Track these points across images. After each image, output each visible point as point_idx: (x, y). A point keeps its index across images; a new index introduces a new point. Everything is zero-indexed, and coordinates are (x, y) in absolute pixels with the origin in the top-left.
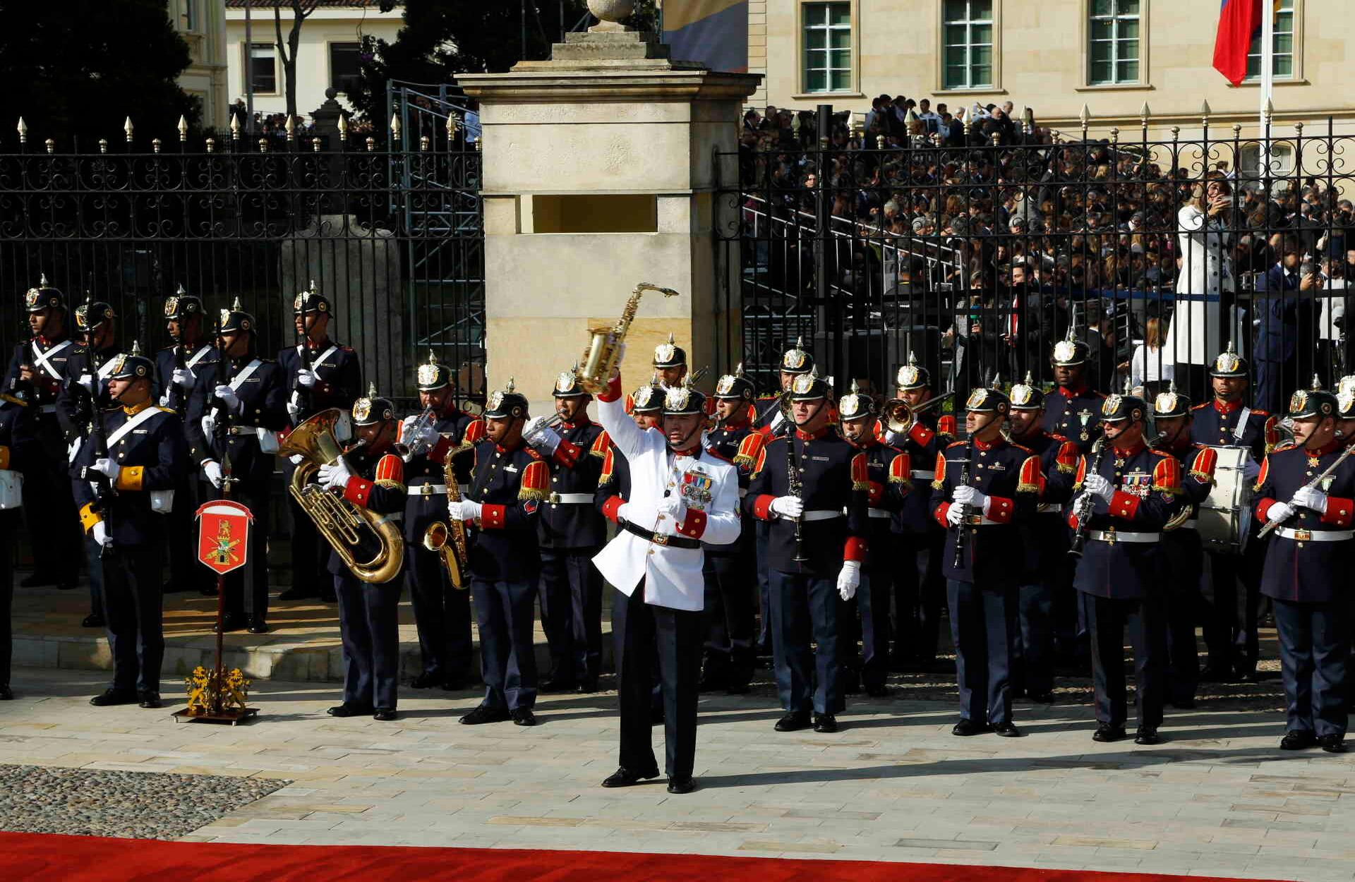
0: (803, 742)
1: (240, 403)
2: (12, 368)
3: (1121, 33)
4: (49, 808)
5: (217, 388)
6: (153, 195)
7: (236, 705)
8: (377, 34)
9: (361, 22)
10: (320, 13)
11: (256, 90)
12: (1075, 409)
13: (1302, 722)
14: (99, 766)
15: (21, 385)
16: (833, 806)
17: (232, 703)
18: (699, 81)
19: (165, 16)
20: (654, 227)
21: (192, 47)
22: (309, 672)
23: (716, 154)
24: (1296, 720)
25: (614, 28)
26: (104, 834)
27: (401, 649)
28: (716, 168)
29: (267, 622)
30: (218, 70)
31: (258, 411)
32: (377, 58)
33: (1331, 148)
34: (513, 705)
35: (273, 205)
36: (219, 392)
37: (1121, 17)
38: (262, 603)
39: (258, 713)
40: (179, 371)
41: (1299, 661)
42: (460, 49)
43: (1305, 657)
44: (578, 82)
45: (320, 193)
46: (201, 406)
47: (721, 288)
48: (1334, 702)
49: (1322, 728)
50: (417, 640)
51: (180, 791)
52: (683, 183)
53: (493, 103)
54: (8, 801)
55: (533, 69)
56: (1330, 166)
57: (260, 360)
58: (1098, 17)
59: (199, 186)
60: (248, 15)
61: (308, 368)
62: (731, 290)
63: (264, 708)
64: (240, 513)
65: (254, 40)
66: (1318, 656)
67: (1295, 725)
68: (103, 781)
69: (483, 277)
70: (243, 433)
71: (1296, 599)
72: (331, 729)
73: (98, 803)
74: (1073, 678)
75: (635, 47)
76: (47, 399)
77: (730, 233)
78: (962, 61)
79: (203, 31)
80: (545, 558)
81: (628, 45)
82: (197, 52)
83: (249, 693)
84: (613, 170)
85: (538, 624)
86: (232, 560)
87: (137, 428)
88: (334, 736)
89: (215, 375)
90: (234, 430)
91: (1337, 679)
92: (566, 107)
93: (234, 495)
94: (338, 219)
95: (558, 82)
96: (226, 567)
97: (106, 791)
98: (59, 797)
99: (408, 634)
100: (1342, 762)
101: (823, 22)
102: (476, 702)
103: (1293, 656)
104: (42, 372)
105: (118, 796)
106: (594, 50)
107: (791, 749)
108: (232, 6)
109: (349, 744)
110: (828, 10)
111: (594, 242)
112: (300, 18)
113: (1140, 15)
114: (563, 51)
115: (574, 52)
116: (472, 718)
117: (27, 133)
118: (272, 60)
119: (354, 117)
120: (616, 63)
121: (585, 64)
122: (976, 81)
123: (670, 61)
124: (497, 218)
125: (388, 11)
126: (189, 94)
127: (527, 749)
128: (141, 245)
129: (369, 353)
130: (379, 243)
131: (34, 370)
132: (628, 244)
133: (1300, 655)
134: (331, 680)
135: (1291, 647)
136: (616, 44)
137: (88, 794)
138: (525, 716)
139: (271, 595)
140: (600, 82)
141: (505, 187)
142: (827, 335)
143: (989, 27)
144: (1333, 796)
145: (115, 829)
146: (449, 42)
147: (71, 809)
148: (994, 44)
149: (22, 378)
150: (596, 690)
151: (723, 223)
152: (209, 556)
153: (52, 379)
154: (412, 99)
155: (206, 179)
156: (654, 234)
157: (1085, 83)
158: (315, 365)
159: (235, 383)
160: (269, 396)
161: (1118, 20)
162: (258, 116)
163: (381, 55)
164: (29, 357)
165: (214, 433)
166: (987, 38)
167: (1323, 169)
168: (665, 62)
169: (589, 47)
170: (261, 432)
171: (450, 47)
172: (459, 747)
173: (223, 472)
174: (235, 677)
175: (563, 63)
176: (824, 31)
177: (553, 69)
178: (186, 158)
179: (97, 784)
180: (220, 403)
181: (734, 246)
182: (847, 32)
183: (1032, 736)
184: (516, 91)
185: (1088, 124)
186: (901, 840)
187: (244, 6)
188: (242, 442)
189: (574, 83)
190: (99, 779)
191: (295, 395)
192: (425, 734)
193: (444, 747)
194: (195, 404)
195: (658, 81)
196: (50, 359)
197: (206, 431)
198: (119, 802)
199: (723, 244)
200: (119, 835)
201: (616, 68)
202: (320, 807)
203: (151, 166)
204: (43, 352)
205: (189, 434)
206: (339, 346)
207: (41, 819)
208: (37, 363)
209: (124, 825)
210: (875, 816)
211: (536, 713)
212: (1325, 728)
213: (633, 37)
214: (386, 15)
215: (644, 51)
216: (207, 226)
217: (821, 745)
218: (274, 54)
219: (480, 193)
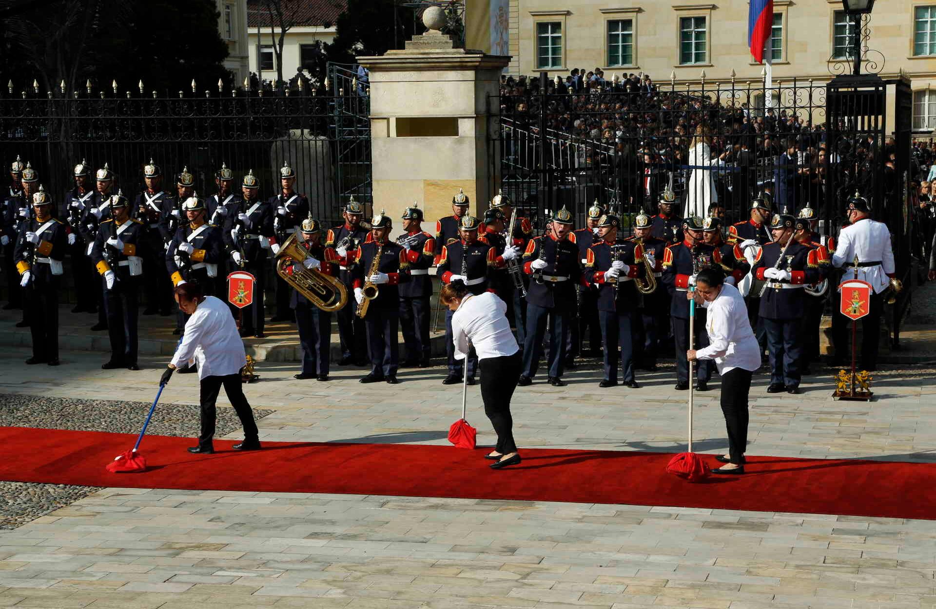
0: (530, 391)
1: (251, 223)
2: (135, 206)
3: (697, 38)
4: (156, 423)
5: (239, 215)
6: (206, 119)
7: (248, 373)
8: (323, 40)
9: (314, 34)
10: (293, 30)
11: (263, 68)
12: (670, 226)
13: (778, 379)
14: (181, 402)
15: (140, 215)
16: (545, 422)
17: (246, 372)
18: (479, 59)
19: (217, 31)
20: (456, 134)
21: (230, 47)
22: (285, 357)
23: (488, 97)
24: (775, 378)
25: (436, 33)
26: (183, 436)
27: (331, 346)
28: (488, 104)
29: (264, 332)
30: (245, 58)
31: (260, 227)
32: (323, 51)
33: (795, 93)
34: (386, 373)
35: (266, 123)
36: (241, 217)
37: (696, 30)
38: (261, 323)
39: (259, 377)
40: (220, 207)
41: (776, 349)
42: (364, 47)
43: (780, 346)
44: (418, 61)
45: (289, 117)
46: (231, 224)
47: (491, 164)
48: (794, 369)
49: (787, 382)
50: (339, 341)
51: (220, 415)
52: (471, 111)
53: (375, 71)
54: (136, 419)
55: (396, 54)
56: (795, 102)
57: (260, 201)
58: (685, 30)
59: (229, 114)
60: (259, 31)
61: (283, 206)
62: (496, 167)
63: (262, 375)
64: (250, 278)
65: (262, 43)
66: (786, 346)
67: (774, 381)
68: (182, 410)
69: (371, 161)
70: (252, 238)
71: (776, 318)
72: (296, 385)
73: (180, 421)
74: (666, 359)
75: (447, 42)
76: (153, 221)
77: (495, 137)
78: (618, 52)
79: (237, 38)
80: (401, 300)
81: (444, 41)
82: (234, 49)
83: (255, 368)
84: (436, 105)
85: (400, 334)
86: (245, 301)
87: (198, 235)
88: (297, 389)
89: (238, 207)
90: (247, 236)
91: (796, 357)
92: (412, 73)
93: (247, 269)
94: (298, 132)
95: (408, 60)
96: (243, 305)
97: (184, 415)
98: (161, 418)
99: (335, 338)
100: (797, 398)
101: (548, 33)
102: (367, 373)
103: (774, 346)
104: (150, 208)
105: (190, 417)
106: (427, 45)
107: (524, 395)
108: (252, 26)
109: (304, 393)
110: (550, 27)
111: (427, 141)
112: (284, 31)
113: (706, 29)
114: (411, 45)
115: (416, 45)
116: (365, 380)
117: (144, 88)
118: (271, 53)
119: (311, 82)
120: (438, 51)
121: (422, 51)
122: (624, 62)
123: (465, 50)
124: (378, 129)
125: (328, 28)
126: (228, 70)
127: (393, 395)
128: (200, 144)
129: (315, 199)
130: (319, 143)
131: (146, 207)
132: (444, 143)
133: (777, 346)
134: (296, 361)
135: (773, 341)
136: (438, 41)
137: (175, 416)
138: (392, 379)
139: (266, 319)
140: (429, 60)
141: (382, 114)
142: (544, 188)
143: (631, 35)
144: (792, 415)
145: (188, 433)
146: (359, 43)
147: (166, 424)
148: (633, 44)
149: (140, 211)
150: (428, 366)
151: (492, 131)
152: (234, 299)
153: (156, 212)
154: (339, 71)
155: (232, 111)
156: (457, 137)
157: (679, 63)
158: (287, 204)
159: (249, 213)
160: (265, 220)
161: (695, 32)
162: (264, 81)
163: (325, 50)
164: (144, 201)
165: (237, 237)
166: (630, 41)
167: (791, 104)
168: (462, 50)
169: (424, 43)
170: (261, 238)
171: (360, 46)
172: (360, 394)
173: (241, 257)
174: (248, 360)
175: (411, 51)
176: (548, 37)
177: (405, 54)
178: (222, 100)
179: (179, 411)
180: (241, 222)
181: (497, 143)
182: (559, 37)
183: (645, 388)
184: (387, 65)
185: (675, 84)
186: (578, 439)
187: (258, 26)
188: (252, 242)
189: (416, 61)
190: (180, 409)
191: (277, 219)
192: (343, 388)
193: (352, 394)
194: (227, 223)
195: (458, 60)
196: (153, 201)
197: (233, 236)
198: (190, 420)
199: (492, 142)
200: (190, 436)
201: (437, 53)
202: (289, 423)
203: (205, 104)
204: (150, 198)
205: (224, 238)
206: (299, 195)
207: (152, 428)
208: (147, 203)
209: (192, 432)
210: (565, 427)
211: (397, 378)
212: (789, 381)
213: (446, 38)
214: (327, 30)
215: (452, 45)
216: (233, 135)
217: (540, 392)
218: (272, 50)
219: (369, 117)
